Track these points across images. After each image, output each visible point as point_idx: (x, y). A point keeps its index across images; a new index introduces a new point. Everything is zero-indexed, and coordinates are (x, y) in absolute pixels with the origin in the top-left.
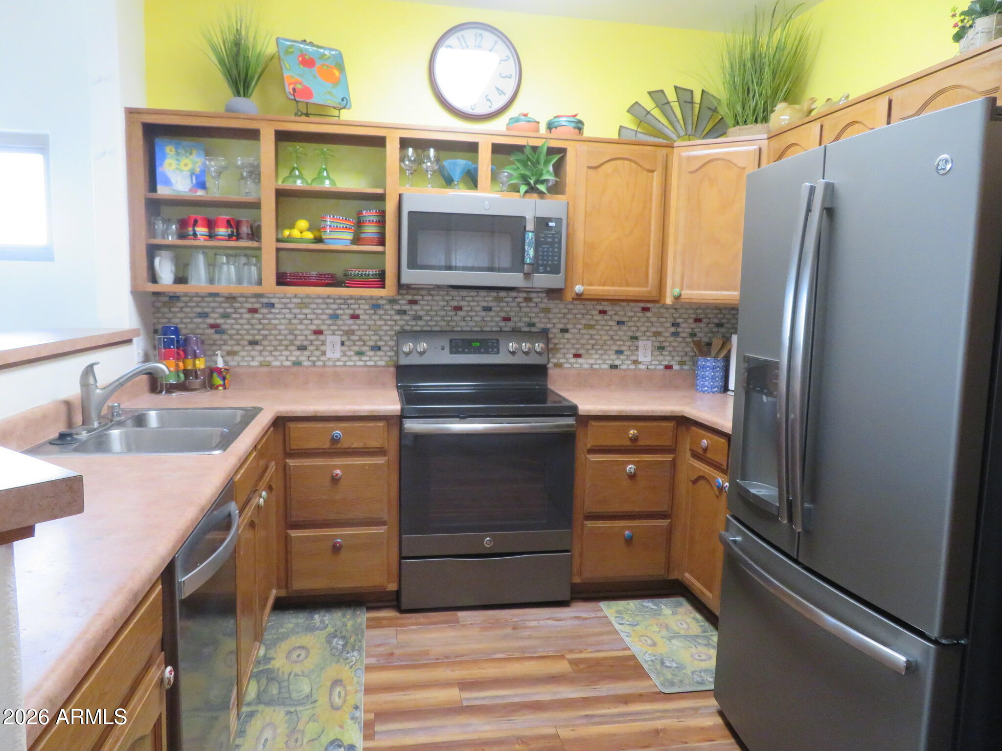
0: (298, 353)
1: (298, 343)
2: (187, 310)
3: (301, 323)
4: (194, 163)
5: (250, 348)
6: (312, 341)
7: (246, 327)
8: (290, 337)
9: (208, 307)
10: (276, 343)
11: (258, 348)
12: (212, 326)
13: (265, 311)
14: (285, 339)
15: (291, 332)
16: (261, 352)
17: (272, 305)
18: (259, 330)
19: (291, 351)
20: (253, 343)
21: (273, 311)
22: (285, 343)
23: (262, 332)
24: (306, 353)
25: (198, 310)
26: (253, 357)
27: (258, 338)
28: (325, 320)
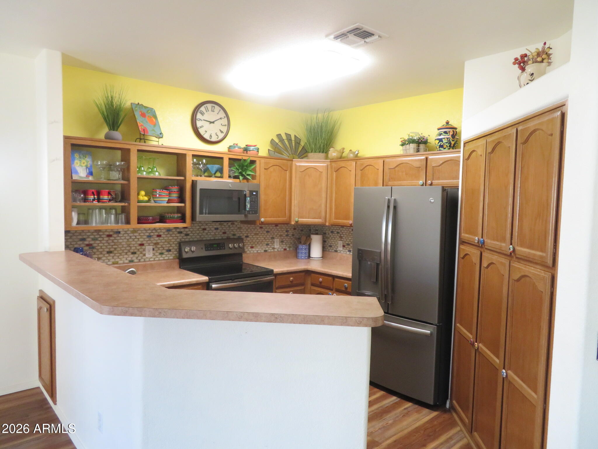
0: (132, 256)
1: (132, 251)
2: (74, 237)
3: (133, 241)
4: (87, 162)
5: (107, 255)
6: (138, 249)
7: (105, 244)
8: (128, 248)
9: (85, 235)
10: (121, 252)
11: (112, 255)
12: (87, 245)
13: (115, 236)
14: (126, 249)
15: (129, 245)
16: (113, 257)
17: (119, 232)
18: (112, 246)
19: (128, 255)
20: (109, 252)
21: (119, 235)
22: (125, 251)
23: (114, 247)
24: (136, 255)
25: (80, 237)
26: (109, 260)
27: (112, 250)
28: (145, 238)
